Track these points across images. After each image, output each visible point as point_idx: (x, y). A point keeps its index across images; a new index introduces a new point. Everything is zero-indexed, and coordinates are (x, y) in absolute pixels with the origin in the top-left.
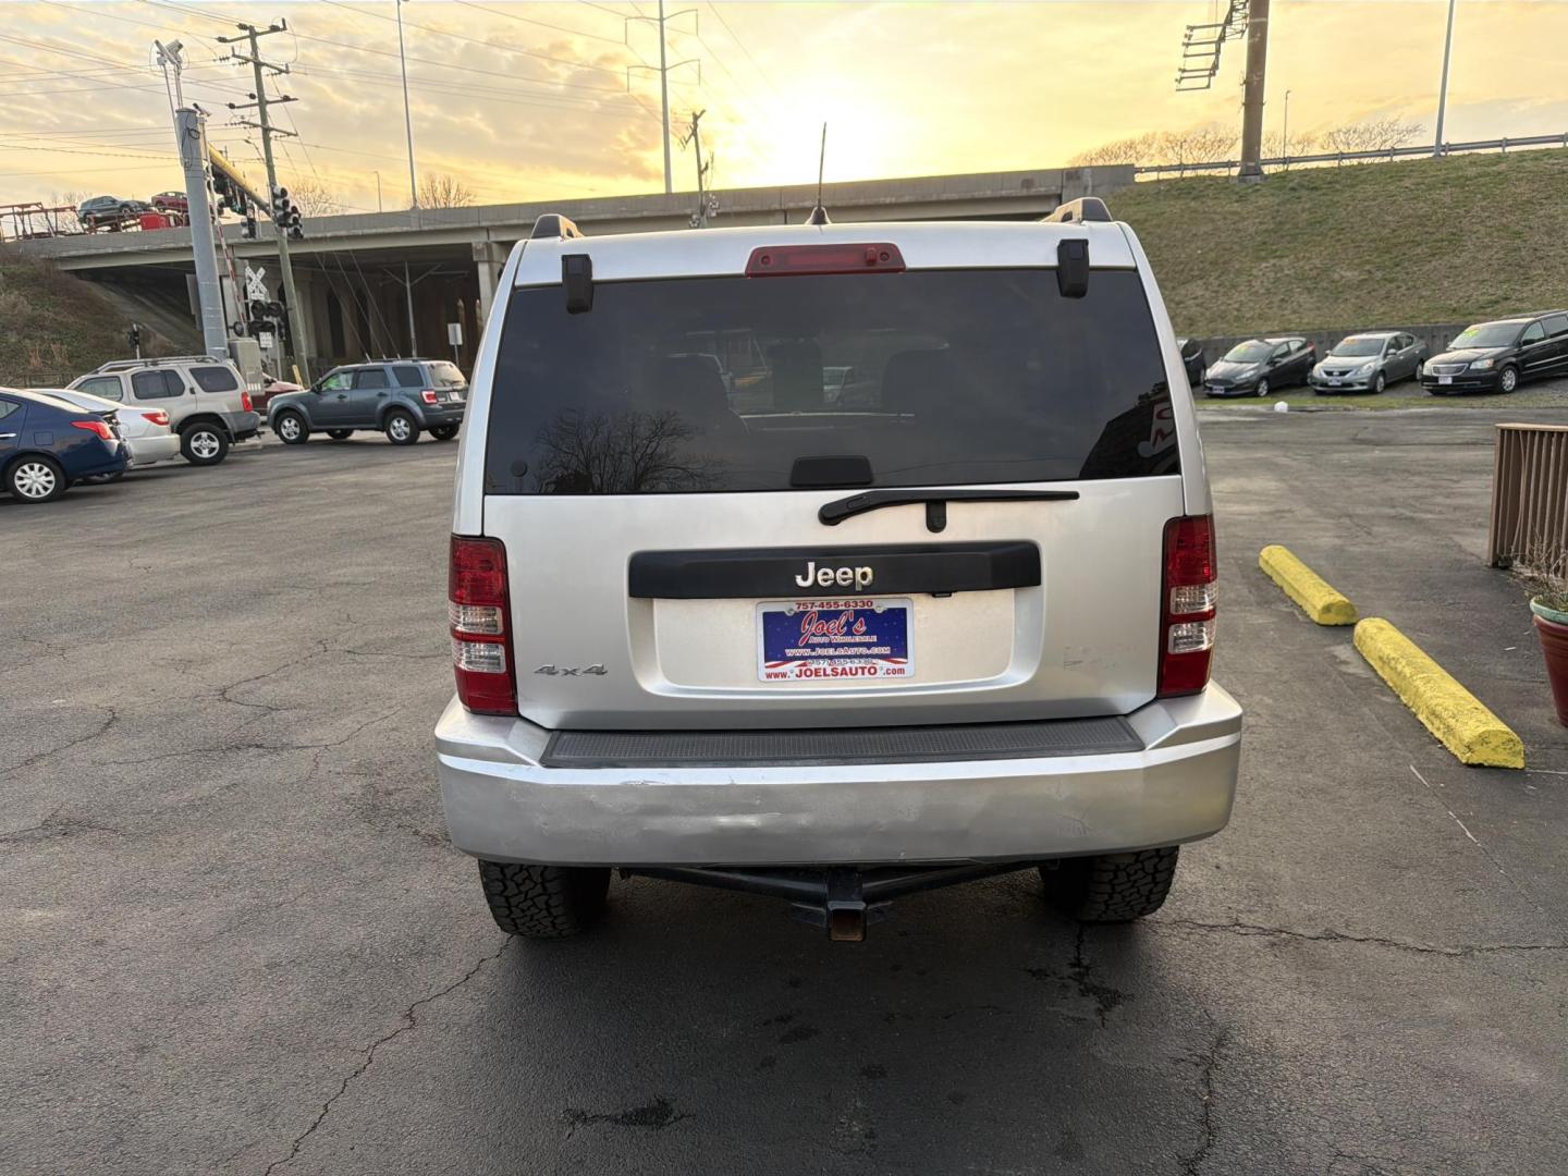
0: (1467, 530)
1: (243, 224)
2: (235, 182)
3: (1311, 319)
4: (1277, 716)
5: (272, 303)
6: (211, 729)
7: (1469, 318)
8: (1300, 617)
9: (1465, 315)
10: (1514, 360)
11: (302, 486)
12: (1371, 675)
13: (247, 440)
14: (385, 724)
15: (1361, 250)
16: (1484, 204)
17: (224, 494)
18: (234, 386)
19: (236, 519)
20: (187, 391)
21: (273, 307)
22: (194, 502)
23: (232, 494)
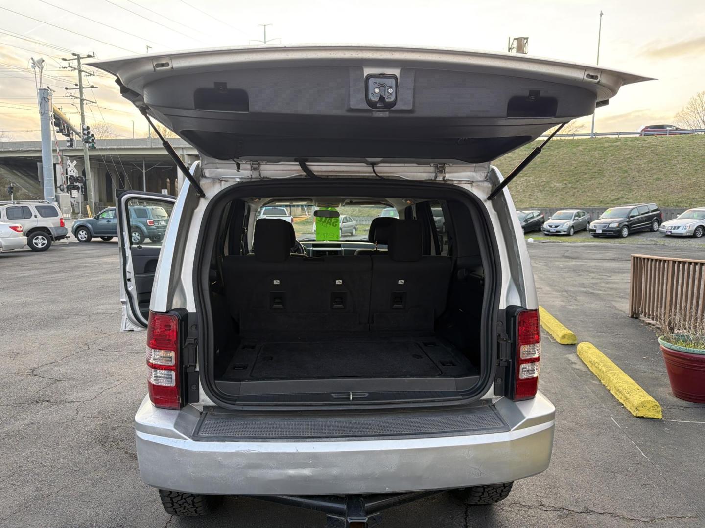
0: (617, 299)
1: (68, 141)
2: (65, 122)
3: (542, 203)
4: (547, 390)
5: (79, 177)
6: (24, 391)
7: (608, 205)
8: (551, 340)
9: (605, 204)
10: (627, 224)
11: (86, 263)
12: (587, 370)
13: (61, 240)
14: (115, 390)
15: (562, 175)
16: (612, 158)
17: (47, 266)
18: (56, 214)
19: (51, 279)
20: (33, 216)
21: (80, 179)
22: (31, 270)
23: (51, 266)
